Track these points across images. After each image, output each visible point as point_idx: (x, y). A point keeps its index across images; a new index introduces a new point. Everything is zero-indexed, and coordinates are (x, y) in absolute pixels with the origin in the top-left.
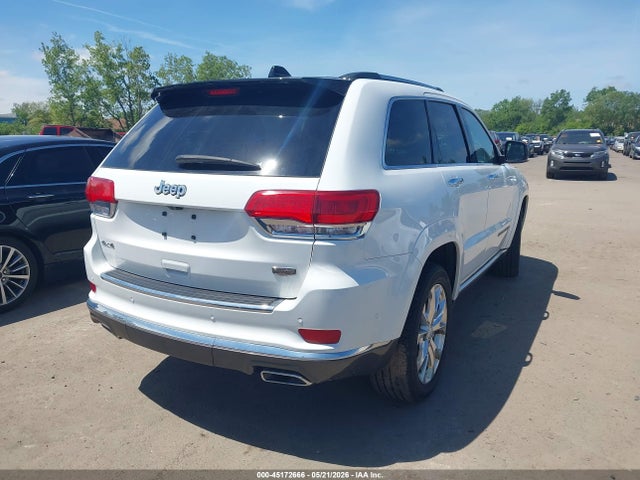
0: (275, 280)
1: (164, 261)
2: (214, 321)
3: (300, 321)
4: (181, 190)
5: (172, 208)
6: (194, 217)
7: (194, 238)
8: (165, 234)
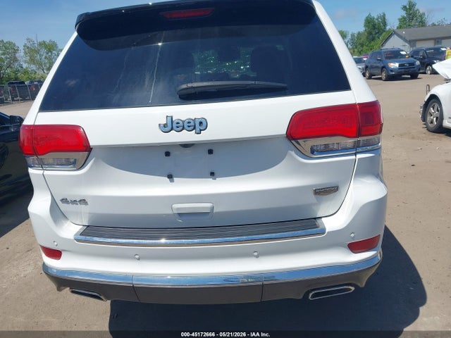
0: (315, 201)
1: (176, 206)
2: (257, 257)
3: (352, 235)
4: (201, 123)
5: (186, 146)
6: (210, 152)
7: (212, 174)
8: (170, 177)
